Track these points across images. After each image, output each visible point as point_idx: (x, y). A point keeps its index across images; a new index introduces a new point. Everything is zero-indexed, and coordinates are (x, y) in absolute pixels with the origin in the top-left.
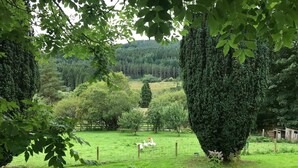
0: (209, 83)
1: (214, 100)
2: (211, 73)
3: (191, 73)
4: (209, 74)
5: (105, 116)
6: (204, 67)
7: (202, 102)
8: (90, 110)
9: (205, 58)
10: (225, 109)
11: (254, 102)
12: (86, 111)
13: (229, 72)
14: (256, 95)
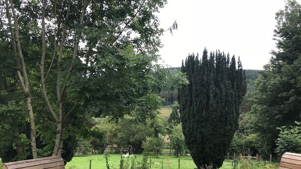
0: (194, 116)
1: (198, 128)
2: (195, 109)
3: (183, 109)
4: (193, 110)
5: (132, 140)
6: (191, 105)
7: (190, 129)
8: (119, 135)
9: (192, 99)
10: (205, 134)
11: (225, 129)
12: (115, 135)
13: (207, 109)
14: (226, 125)
